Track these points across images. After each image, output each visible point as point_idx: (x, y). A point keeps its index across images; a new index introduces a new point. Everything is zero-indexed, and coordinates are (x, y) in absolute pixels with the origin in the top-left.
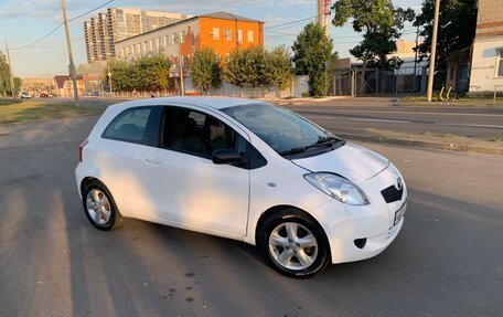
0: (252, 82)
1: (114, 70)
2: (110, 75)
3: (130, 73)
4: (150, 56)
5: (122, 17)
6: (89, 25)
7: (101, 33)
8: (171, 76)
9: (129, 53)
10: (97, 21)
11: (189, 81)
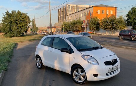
0: (110, 28)
1: (65, 25)
2: (63, 26)
3: (70, 26)
4: (76, 20)
5: (70, 7)
6: (59, 10)
7: (63, 12)
8: (82, 27)
9: (70, 19)
10: (62, 9)
11: (88, 28)
